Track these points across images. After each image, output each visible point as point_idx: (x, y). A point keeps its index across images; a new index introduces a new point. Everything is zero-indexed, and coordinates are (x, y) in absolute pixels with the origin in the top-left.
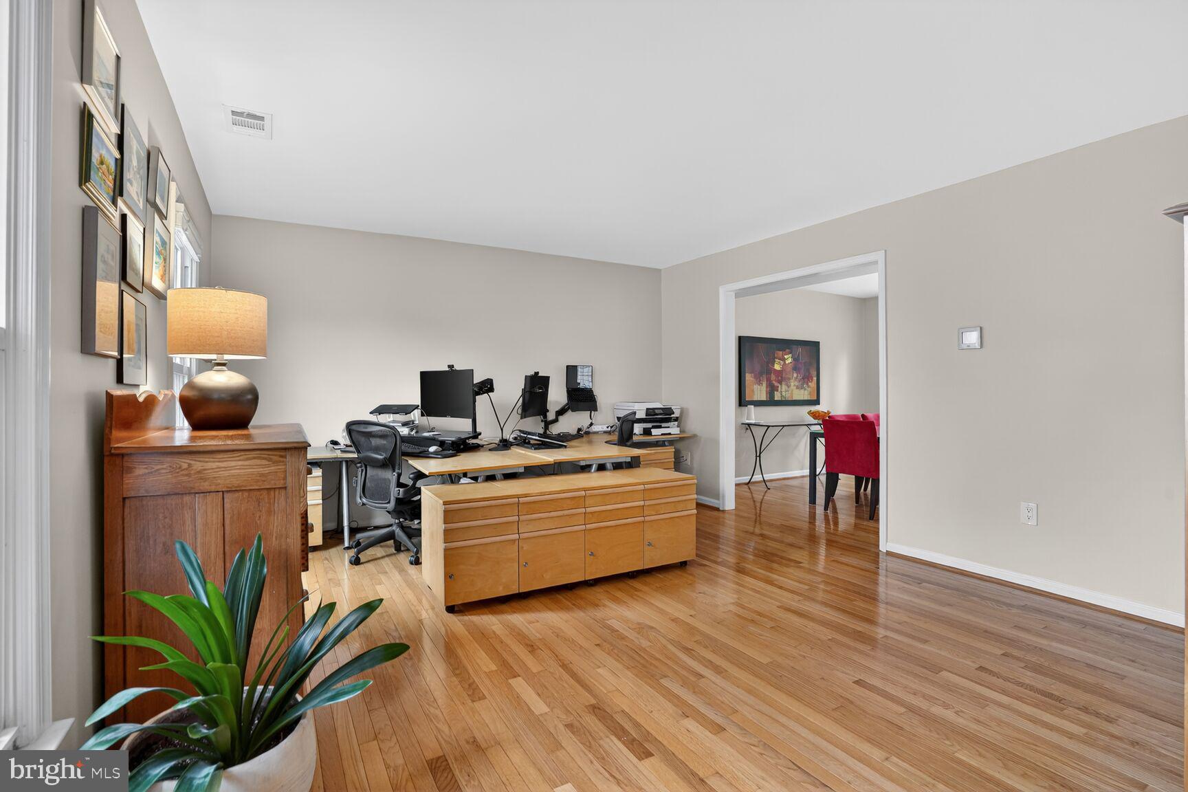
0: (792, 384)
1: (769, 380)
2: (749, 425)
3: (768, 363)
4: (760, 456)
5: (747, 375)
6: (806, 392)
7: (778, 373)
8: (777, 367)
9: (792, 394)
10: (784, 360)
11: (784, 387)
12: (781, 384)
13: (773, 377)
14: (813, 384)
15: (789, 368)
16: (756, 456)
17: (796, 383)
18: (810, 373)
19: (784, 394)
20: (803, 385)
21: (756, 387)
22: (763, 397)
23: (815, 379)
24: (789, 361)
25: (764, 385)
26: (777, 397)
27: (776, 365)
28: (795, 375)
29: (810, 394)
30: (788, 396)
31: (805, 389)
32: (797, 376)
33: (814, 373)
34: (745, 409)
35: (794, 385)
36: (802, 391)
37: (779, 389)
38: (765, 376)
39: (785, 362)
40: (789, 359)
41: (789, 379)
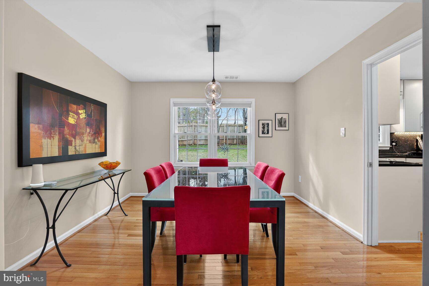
0: (85, 138)
1: (61, 134)
2: (35, 191)
3: (61, 115)
4: (53, 227)
5: (31, 125)
6: (97, 146)
7: (73, 127)
8: (72, 120)
9: (85, 148)
10: (78, 114)
11: (78, 142)
12: (75, 138)
13: (66, 131)
14: (102, 139)
15: (83, 124)
16: (48, 228)
17: (89, 138)
18: (100, 129)
19: (77, 148)
20: (94, 139)
21: (45, 141)
22: (55, 153)
23: (103, 134)
24: (83, 116)
25: (57, 138)
26: (71, 151)
27: (70, 118)
28: (88, 130)
29: (100, 147)
30: (81, 150)
31: (96, 144)
32: (90, 131)
33: (103, 130)
34: (28, 170)
35: (87, 140)
36: (94, 145)
37: (73, 144)
38: (57, 129)
39: (79, 117)
40: (83, 114)
41: (83, 134)
